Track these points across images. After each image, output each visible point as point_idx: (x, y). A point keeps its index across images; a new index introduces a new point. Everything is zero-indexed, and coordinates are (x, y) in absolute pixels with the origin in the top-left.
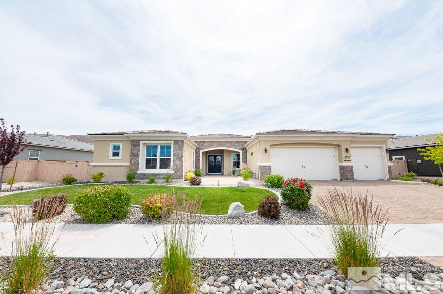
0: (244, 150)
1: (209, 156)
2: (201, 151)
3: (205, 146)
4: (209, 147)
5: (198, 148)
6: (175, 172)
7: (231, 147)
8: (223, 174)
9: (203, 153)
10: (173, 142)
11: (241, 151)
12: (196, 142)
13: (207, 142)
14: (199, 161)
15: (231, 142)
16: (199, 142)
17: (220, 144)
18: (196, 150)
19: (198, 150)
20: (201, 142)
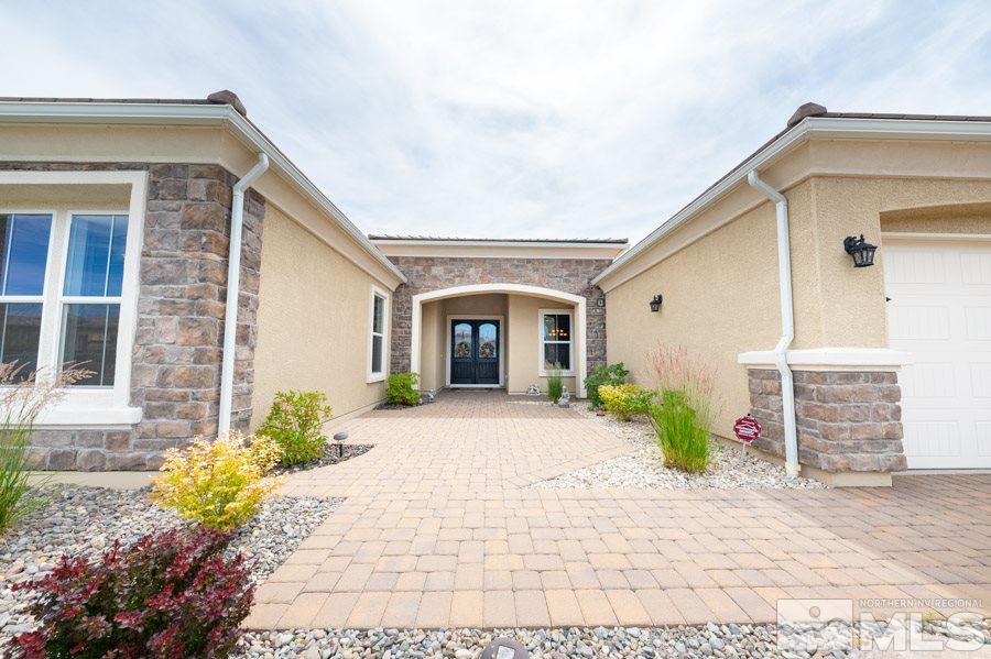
0: (596, 295)
1: (455, 323)
2: (417, 300)
3: (435, 277)
4: (451, 282)
5: (402, 285)
6: (149, 415)
7: (540, 284)
8: (504, 390)
9: (425, 306)
10: (138, 182)
11: (581, 301)
12: (395, 260)
13: (443, 261)
14: (407, 339)
15: (541, 261)
16: (407, 260)
17: (495, 268)
18: (396, 294)
19: (402, 292)
20: (417, 260)
